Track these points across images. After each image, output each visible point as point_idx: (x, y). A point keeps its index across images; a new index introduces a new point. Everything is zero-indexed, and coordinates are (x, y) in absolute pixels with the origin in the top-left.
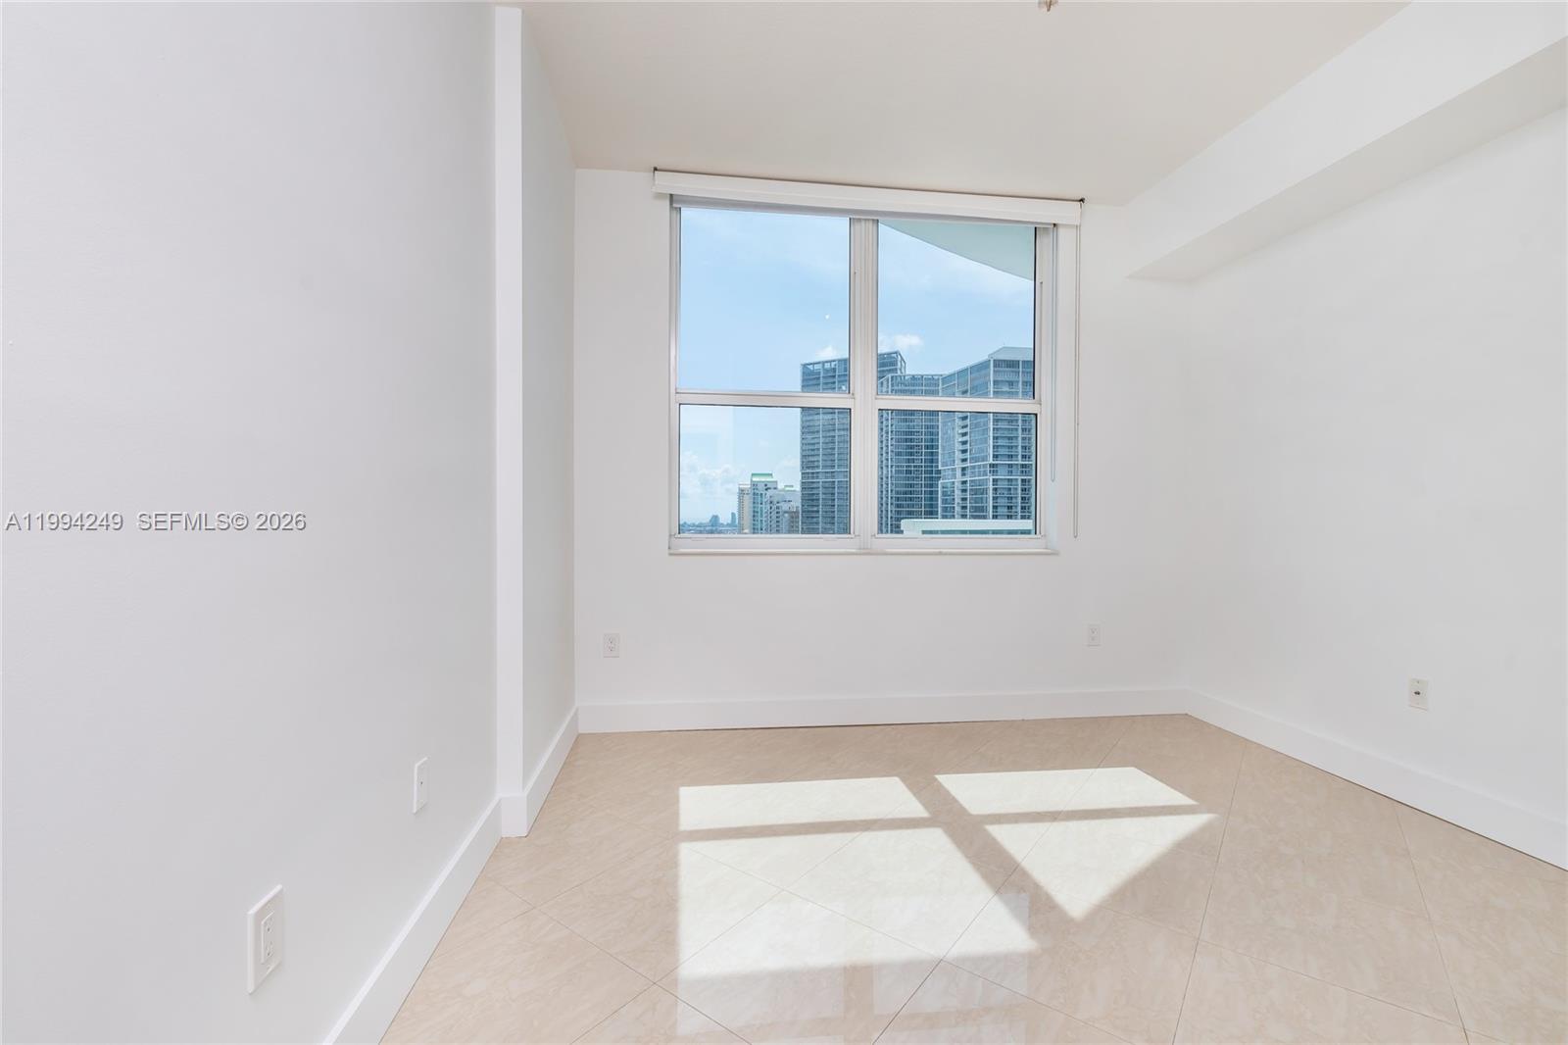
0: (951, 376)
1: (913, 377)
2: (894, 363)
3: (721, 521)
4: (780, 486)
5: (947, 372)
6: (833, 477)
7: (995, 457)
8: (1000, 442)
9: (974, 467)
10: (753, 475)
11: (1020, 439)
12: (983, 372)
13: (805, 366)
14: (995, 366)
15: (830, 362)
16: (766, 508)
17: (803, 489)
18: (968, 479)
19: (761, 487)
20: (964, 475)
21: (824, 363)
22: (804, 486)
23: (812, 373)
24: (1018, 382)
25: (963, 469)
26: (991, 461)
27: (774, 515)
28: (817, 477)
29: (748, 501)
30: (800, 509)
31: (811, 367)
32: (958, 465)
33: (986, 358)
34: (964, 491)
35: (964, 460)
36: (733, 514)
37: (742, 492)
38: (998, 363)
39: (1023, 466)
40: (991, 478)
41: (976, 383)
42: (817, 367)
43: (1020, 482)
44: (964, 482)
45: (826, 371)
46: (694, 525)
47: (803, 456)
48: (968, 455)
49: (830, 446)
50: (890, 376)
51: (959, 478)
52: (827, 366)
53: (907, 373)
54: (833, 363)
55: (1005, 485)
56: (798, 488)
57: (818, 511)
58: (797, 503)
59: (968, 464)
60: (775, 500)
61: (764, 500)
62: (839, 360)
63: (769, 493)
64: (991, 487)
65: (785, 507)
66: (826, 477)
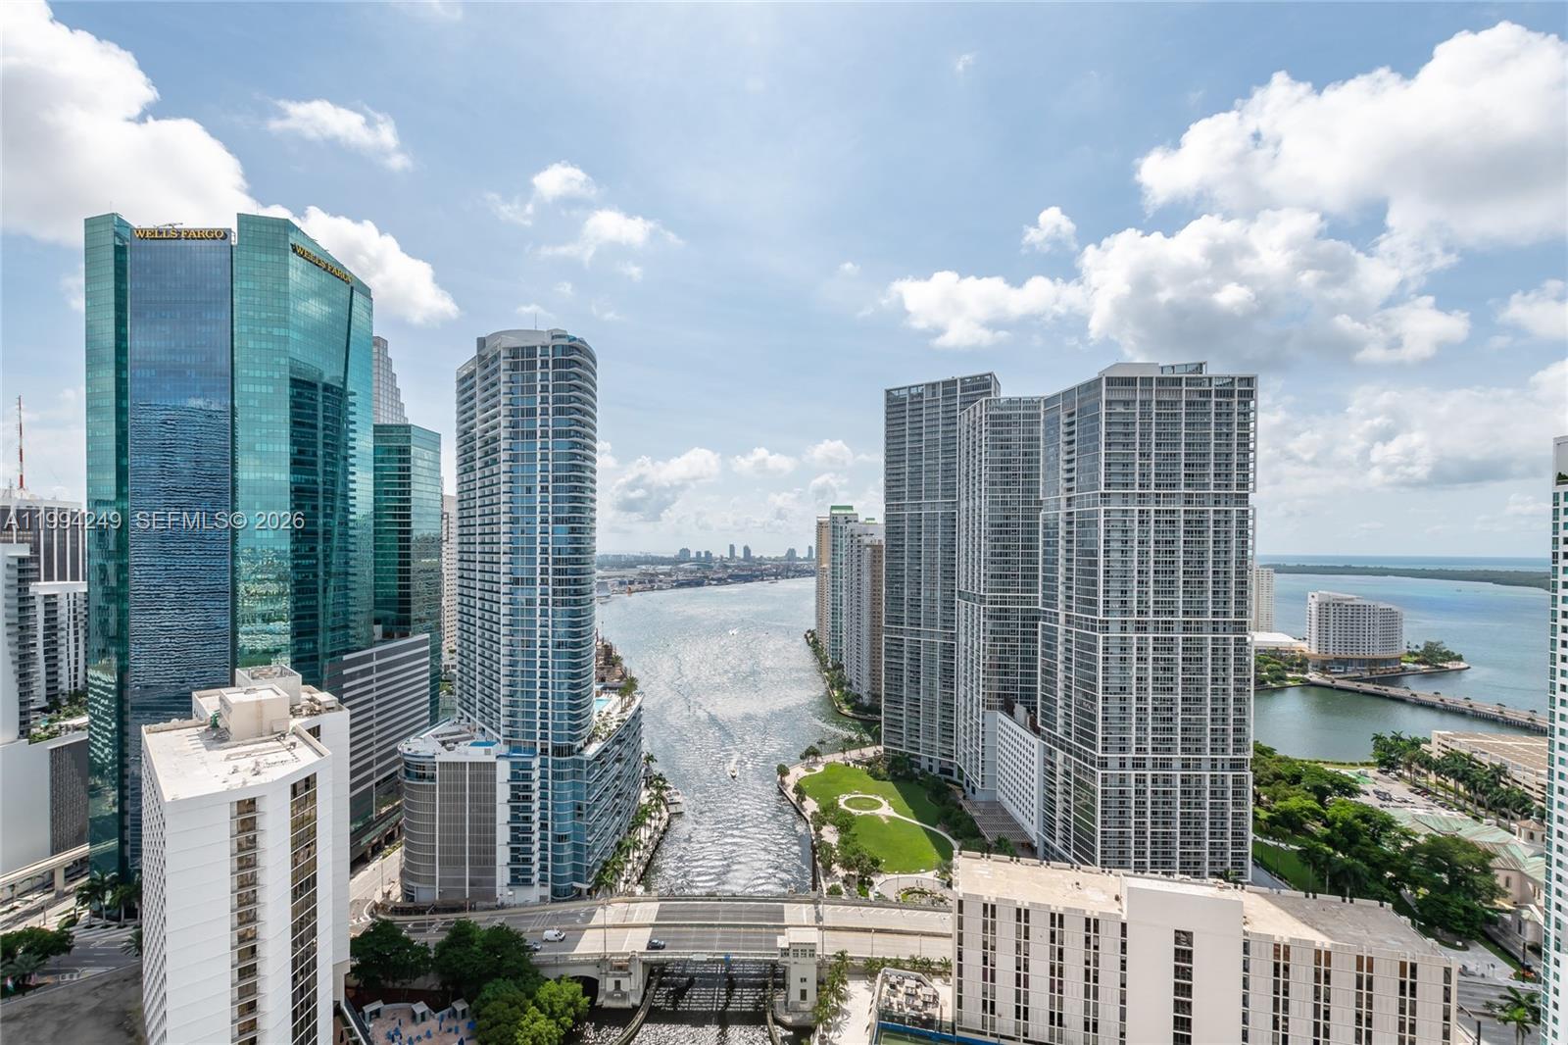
0: (1055, 398)
1: (1010, 401)
2: (988, 386)
3: (797, 555)
4: (861, 519)
5: (1049, 393)
6: (920, 509)
7: (1108, 485)
8: (1113, 469)
9: (1082, 497)
10: (833, 508)
11: (1137, 465)
12: (1093, 392)
13: (888, 392)
14: (1108, 384)
15: (917, 386)
16: (845, 542)
17: (888, 522)
18: (1075, 510)
19: (841, 519)
20: (1069, 505)
21: (910, 388)
22: (889, 519)
23: (896, 398)
24: (1135, 401)
25: (1069, 499)
26: (1103, 491)
27: (855, 549)
28: (903, 510)
29: (827, 533)
30: (883, 543)
31: (896, 393)
32: (1063, 496)
33: (1095, 376)
34: (1070, 523)
35: (1070, 490)
36: (810, 548)
37: (820, 524)
38: (1110, 381)
39: (1140, 495)
40: (1103, 509)
41: (1086, 403)
42: (902, 392)
43: (1136, 513)
44: (1070, 514)
45: (912, 396)
46: (770, 559)
47: (888, 487)
48: (1074, 484)
49: (917, 476)
50: (984, 399)
51: (1064, 509)
52: (914, 391)
53: (1002, 395)
54: (920, 389)
55: (1119, 516)
56: (880, 520)
57: (903, 545)
58: (880, 537)
59: (1075, 494)
60: (856, 533)
61: (844, 533)
62: (927, 385)
63: (850, 526)
64: (1103, 519)
65: (867, 540)
66: (912, 509)
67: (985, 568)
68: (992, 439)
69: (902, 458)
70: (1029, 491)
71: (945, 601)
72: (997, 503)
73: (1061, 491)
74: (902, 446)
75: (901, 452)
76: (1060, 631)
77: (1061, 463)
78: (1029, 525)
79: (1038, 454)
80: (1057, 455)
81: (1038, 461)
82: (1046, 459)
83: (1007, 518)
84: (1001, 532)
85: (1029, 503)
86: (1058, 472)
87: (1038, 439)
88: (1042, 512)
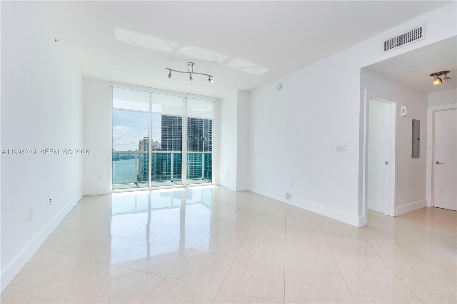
4: (154, 141)
6: (172, 139)
10: (144, 137)
19: (147, 141)
22: (162, 141)
28: (167, 139)
29: (142, 145)
37: (140, 142)
47: (162, 132)
56: (160, 142)
57: (167, 149)
58: (160, 146)
65: (155, 148)
66: (169, 139)
67: (189, 155)
68: (191, 121)
69: (166, 124)
70: (201, 135)
71: (179, 165)
72: (192, 138)
73: (208, 136)
74: (166, 121)
75: (166, 122)
76: (208, 171)
77: (208, 129)
78: (201, 144)
79: (203, 126)
80: (207, 126)
81: (203, 128)
82: (205, 127)
83: (195, 142)
84: (193, 146)
85: (201, 138)
86: (208, 131)
87: (203, 122)
88: (204, 141)
